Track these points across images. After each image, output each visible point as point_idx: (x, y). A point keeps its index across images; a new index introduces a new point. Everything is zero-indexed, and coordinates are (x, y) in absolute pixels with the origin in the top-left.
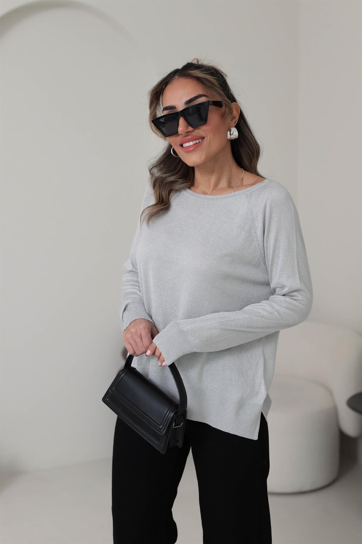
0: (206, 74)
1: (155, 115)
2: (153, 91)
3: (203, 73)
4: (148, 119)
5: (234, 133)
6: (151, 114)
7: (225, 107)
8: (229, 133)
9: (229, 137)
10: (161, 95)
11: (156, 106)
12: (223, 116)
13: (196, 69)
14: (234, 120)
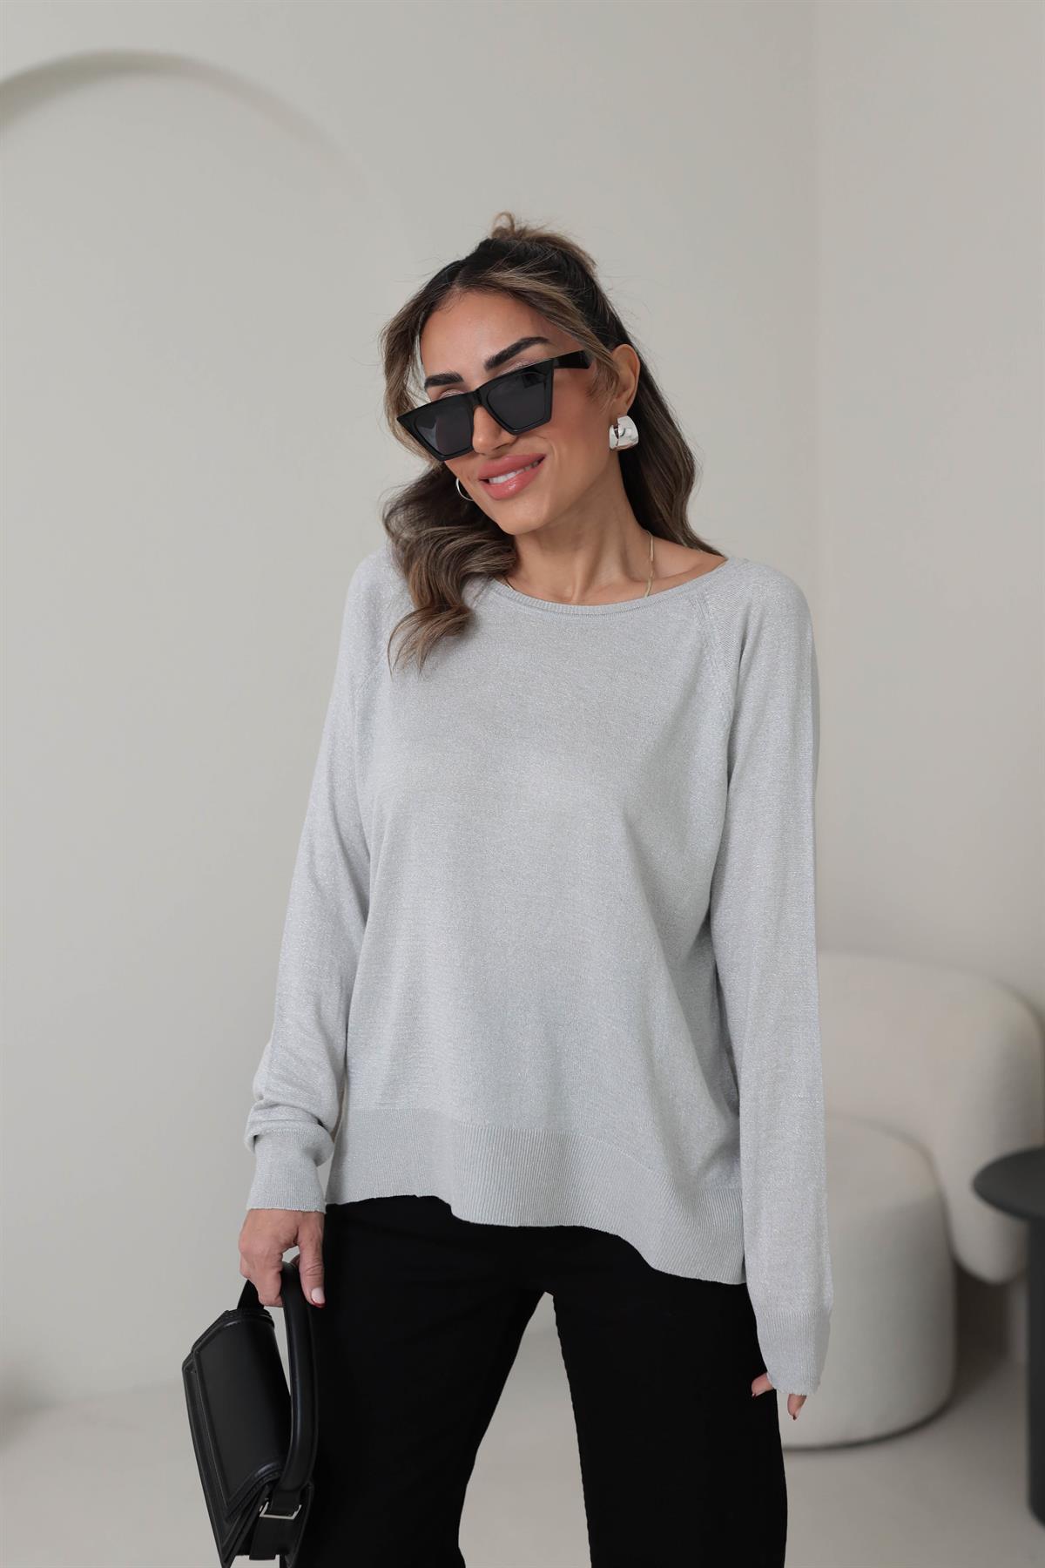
0: (538, 279)
1: (402, 394)
2: (392, 330)
3: (530, 278)
4: (383, 407)
5: (627, 433)
6: (390, 391)
7: (598, 367)
8: (612, 431)
9: (614, 442)
10: (418, 337)
11: (403, 369)
12: (591, 392)
13: (511, 267)
14: (625, 396)
